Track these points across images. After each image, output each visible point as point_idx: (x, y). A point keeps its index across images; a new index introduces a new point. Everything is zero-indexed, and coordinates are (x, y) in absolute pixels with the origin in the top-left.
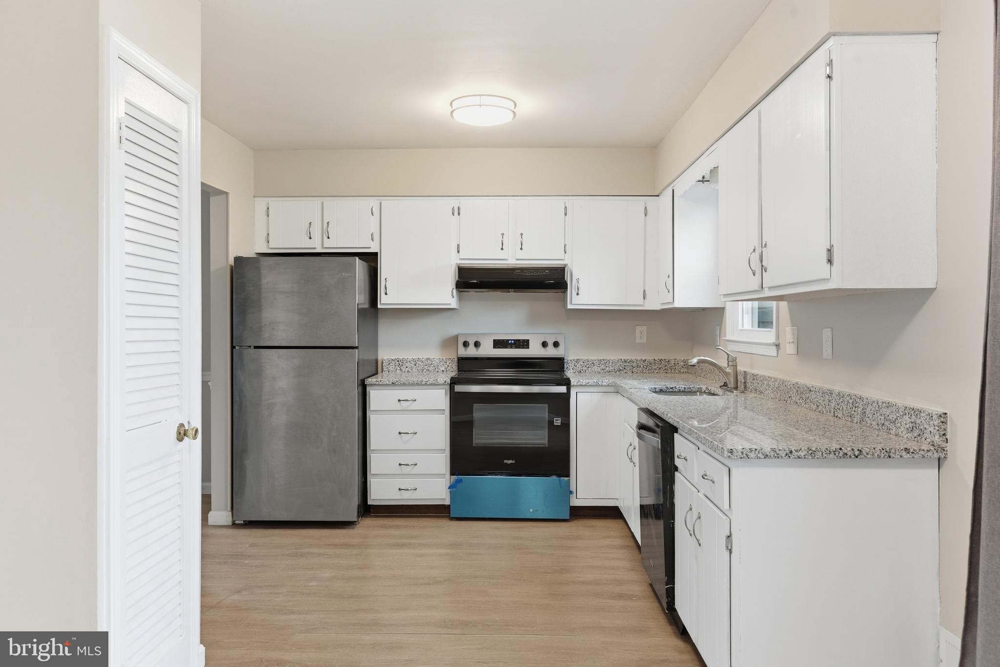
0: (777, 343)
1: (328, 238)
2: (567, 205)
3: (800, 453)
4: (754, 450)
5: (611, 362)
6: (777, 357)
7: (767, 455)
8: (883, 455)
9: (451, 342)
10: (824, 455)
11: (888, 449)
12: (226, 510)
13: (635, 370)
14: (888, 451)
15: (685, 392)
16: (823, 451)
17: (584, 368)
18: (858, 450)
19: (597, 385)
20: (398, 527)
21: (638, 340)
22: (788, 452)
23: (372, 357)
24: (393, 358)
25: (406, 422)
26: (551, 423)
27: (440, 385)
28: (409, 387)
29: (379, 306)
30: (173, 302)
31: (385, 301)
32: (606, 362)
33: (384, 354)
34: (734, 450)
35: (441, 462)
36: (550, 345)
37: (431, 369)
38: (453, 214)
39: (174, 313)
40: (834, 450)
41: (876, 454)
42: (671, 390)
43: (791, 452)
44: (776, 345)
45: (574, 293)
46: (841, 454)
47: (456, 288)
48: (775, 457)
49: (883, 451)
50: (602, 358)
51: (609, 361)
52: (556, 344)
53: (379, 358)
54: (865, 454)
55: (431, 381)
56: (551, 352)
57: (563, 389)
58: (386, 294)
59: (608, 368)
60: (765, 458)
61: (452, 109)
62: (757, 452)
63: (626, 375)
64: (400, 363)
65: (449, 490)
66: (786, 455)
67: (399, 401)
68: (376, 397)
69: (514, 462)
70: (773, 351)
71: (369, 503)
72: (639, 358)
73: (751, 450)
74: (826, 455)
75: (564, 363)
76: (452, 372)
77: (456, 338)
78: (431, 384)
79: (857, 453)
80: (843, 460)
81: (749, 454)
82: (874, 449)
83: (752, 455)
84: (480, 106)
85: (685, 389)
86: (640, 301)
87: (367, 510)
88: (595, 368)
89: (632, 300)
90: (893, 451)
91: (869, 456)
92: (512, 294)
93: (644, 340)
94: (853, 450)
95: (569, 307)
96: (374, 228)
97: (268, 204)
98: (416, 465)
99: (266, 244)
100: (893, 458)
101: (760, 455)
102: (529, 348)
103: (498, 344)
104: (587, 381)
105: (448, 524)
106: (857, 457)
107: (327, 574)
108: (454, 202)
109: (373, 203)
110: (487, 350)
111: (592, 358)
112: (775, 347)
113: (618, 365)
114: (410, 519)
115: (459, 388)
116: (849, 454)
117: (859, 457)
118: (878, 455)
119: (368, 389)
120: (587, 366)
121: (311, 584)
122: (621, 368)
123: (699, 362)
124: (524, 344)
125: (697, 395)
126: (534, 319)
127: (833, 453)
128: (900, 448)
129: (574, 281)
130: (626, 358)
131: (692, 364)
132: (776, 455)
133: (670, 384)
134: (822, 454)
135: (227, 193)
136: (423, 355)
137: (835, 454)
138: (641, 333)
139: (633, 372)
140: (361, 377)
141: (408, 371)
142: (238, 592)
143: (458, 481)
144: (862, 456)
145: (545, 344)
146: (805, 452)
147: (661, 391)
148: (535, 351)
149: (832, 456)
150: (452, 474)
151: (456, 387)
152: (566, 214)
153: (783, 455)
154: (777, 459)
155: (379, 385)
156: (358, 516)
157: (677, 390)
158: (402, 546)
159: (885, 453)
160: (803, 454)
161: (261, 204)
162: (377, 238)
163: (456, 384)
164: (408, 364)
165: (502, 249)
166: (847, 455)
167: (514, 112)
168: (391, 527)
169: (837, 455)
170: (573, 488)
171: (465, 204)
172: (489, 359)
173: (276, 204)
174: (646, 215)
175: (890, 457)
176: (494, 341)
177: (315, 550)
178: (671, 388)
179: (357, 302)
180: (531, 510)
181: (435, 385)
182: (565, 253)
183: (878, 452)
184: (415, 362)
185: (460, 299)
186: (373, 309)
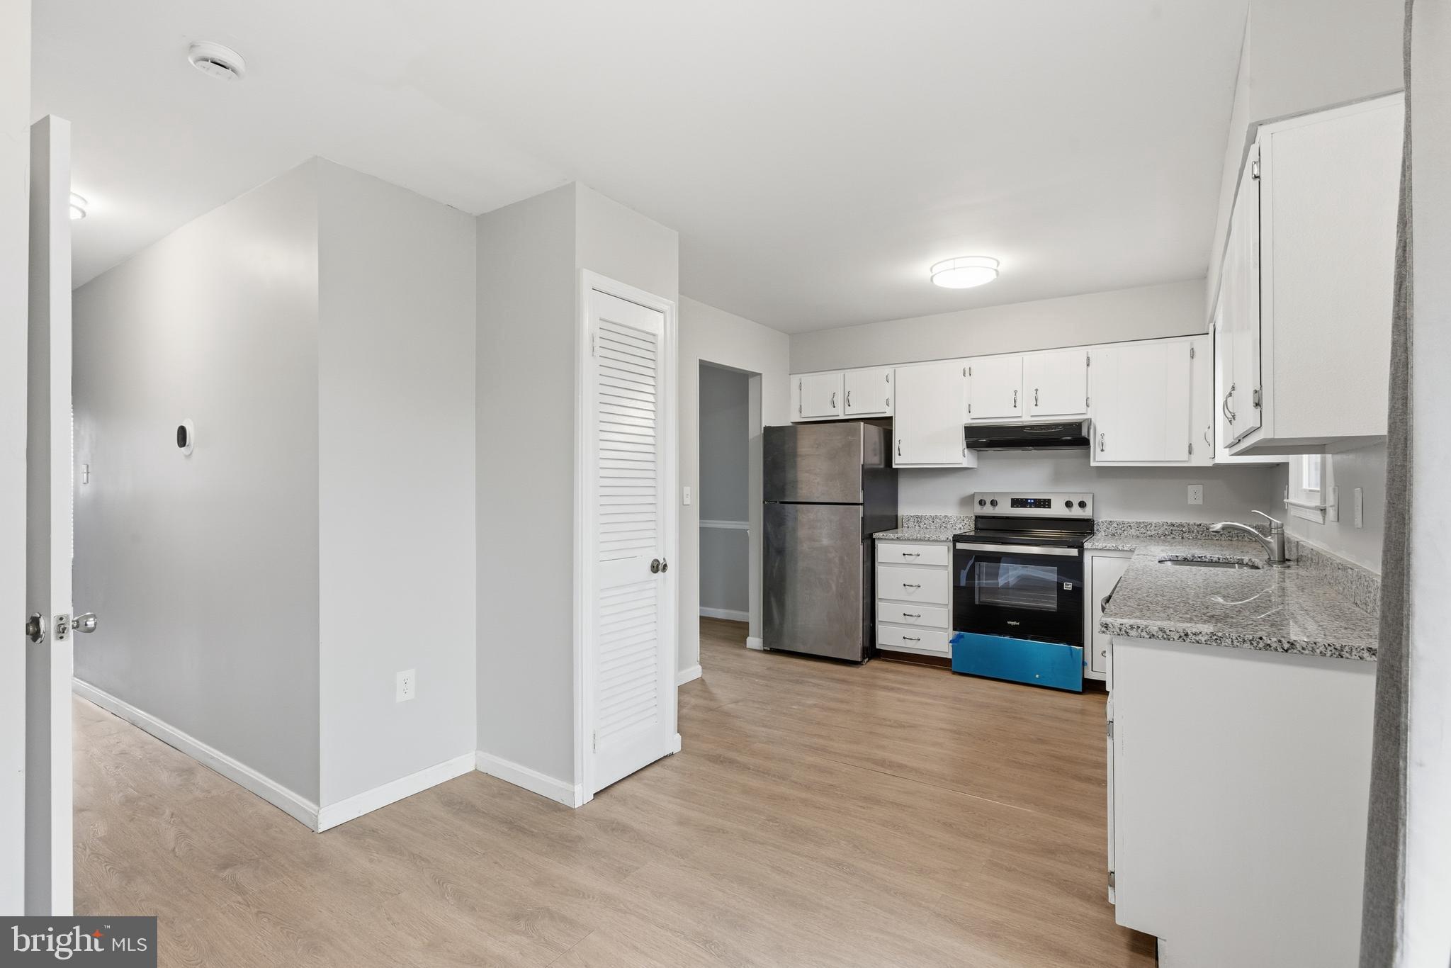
0: (1322, 506)
1: (849, 406)
2: (1090, 356)
3: (1200, 637)
4: (1136, 627)
5: (1154, 525)
6: (1324, 524)
7: (1153, 635)
8: (1329, 653)
9: (967, 501)
10: (1235, 643)
11: (1338, 646)
12: (759, 637)
13: (1186, 535)
14: (1339, 648)
15: (1219, 562)
16: (1234, 638)
17: (1119, 531)
18: (1288, 642)
19: (1116, 550)
20: (898, 672)
21: (1191, 501)
22: (1183, 634)
23: (888, 512)
24: (912, 515)
25: (911, 575)
26: (1060, 586)
27: (941, 541)
28: (913, 542)
29: (894, 466)
30: (650, 466)
31: (898, 461)
32: (1147, 526)
33: (904, 511)
34: (1110, 625)
35: (943, 616)
36: (1076, 506)
37: (949, 526)
38: (964, 375)
39: (651, 474)
40: (1251, 638)
41: (1318, 651)
42: (1199, 560)
43: (1187, 635)
44: (1322, 510)
45: (1098, 450)
46: (1261, 645)
47: (968, 447)
48: (1165, 639)
49: (1329, 648)
50: (1142, 521)
51: (1151, 524)
52: (1082, 505)
53: (899, 515)
54: (1300, 649)
55: (934, 538)
56: (1076, 512)
57: (1074, 552)
58: (900, 455)
59: (1149, 532)
60: (1150, 638)
61: (931, 275)
62: (1139, 631)
63: (1173, 541)
64: (919, 519)
65: (951, 644)
66: (1180, 637)
67: (904, 555)
68: (886, 550)
69: (1018, 624)
70: (1318, 517)
71: (878, 647)
72: (1192, 522)
73: (1132, 627)
74: (1238, 644)
75: (1094, 525)
76: (967, 527)
77: (973, 496)
78: (933, 541)
79: (1286, 646)
80: (1263, 652)
81: (1129, 631)
82: (1315, 643)
83: (1133, 633)
84: (954, 269)
85: (1219, 559)
86: (1185, 456)
87: (872, 652)
88: (1133, 532)
89: (1175, 456)
90: (1347, 649)
91: (1307, 652)
92: (1034, 452)
93: (1200, 502)
94: (1280, 641)
95: (1093, 464)
96: (889, 394)
97: (800, 379)
98: (920, 616)
99: (798, 413)
100: (1348, 658)
101: (1144, 634)
102: (1050, 508)
103: (1017, 503)
104: (1104, 545)
105: (948, 677)
106: (1286, 651)
107: (811, 701)
108: (965, 363)
109: (888, 370)
110: (1005, 509)
111: (1130, 520)
112: (1319, 512)
113: (1163, 529)
114: (906, 666)
115: (960, 546)
116: (1274, 645)
117: (1290, 651)
118: (1321, 653)
119: (876, 542)
120: (1123, 529)
121: (794, 707)
122: (1167, 533)
123: (1224, 528)
124: (1046, 503)
125: (1235, 568)
126: (1058, 477)
127: (1249, 643)
128: (1359, 647)
129: (1098, 437)
130: (1174, 522)
131: (1214, 530)
132: (1165, 636)
133: (1198, 552)
134: (1232, 642)
135: (761, 374)
136: (940, 512)
137: (1252, 644)
138: (1195, 493)
139: (1183, 538)
140: (867, 532)
141: (926, 528)
142: (736, 702)
143: (959, 637)
144: (1295, 651)
145: (1069, 504)
146: (1207, 637)
147: (1186, 561)
148: (1057, 510)
149: (1247, 645)
150: (954, 629)
151: (957, 544)
152: (1088, 365)
153: (1176, 638)
154: (1166, 641)
155: (885, 539)
156: (864, 658)
157: (1207, 560)
158: (892, 689)
159: (1334, 651)
160: (1203, 640)
161: (795, 379)
162: (891, 403)
163: (959, 542)
164: (926, 521)
165: (1015, 406)
166: (1270, 647)
167: (995, 270)
168: (891, 671)
169: (1255, 644)
170: (1088, 659)
171: (974, 363)
172: (1007, 518)
173: (808, 379)
174: (1192, 357)
175: (1342, 657)
176: (1012, 499)
177: (813, 680)
178: (1199, 557)
179: (862, 462)
180: (1037, 676)
181: (937, 541)
182: (1088, 406)
183: (1322, 649)
184: (933, 519)
185: (979, 458)
186: (888, 469)
